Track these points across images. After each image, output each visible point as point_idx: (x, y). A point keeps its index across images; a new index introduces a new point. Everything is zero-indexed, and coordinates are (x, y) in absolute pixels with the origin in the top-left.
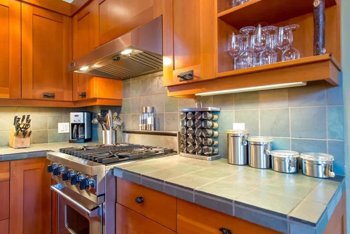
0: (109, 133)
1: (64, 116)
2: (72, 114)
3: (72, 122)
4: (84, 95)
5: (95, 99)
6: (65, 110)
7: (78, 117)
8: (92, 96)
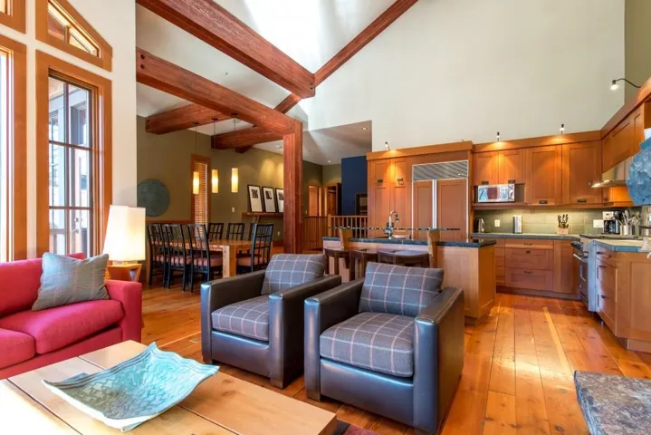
0: (626, 227)
1: (599, 215)
2: (604, 213)
3: (604, 219)
4: (607, 199)
5: (612, 203)
6: (598, 211)
7: (609, 215)
8: (611, 200)
